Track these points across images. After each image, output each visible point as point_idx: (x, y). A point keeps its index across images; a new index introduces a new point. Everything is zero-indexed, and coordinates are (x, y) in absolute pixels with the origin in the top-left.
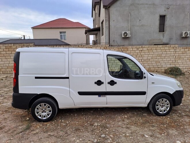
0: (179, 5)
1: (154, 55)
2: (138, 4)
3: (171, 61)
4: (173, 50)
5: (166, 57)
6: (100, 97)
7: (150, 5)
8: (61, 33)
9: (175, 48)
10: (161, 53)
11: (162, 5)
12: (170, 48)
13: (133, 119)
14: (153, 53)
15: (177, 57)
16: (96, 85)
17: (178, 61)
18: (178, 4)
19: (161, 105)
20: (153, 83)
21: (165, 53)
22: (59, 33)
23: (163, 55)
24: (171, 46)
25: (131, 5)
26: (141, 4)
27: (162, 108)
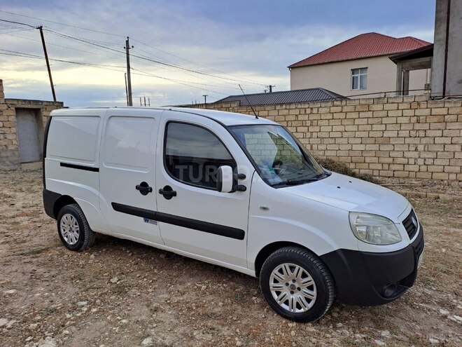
6: (147, 223)
8: (354, 71)
16: (139, 191)
19: (287, 284)
20: (264, 208)
22: (350, 72)
27: (292, 293)
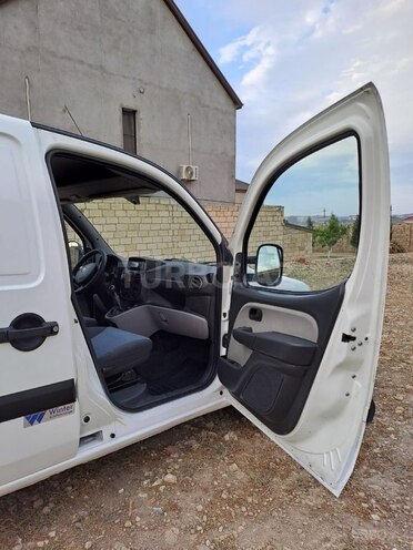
0: (167, 89)
1: (119, 227)
2: (54, 55)
3: (164, 245)
4: (166, 214)
5: (151, 233)
7: (90, 66)
9: (170, 208)
10: (139, 220)
11: (124, 76)
12: (159, 207)
13: (205, 477)
14: (116, 221)
15: (176, 233)
17: (180, 244)
18: (164, 86)
21: (149, 220)
23: (143, 227)
24: (162, 202)
25: (28, 49)
26: (63, 58)
